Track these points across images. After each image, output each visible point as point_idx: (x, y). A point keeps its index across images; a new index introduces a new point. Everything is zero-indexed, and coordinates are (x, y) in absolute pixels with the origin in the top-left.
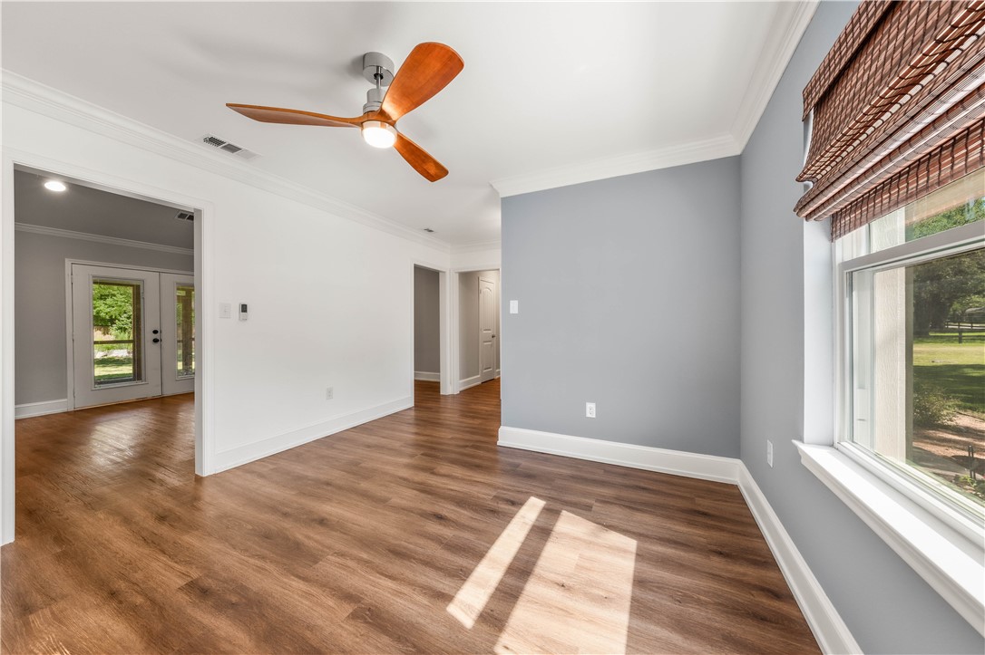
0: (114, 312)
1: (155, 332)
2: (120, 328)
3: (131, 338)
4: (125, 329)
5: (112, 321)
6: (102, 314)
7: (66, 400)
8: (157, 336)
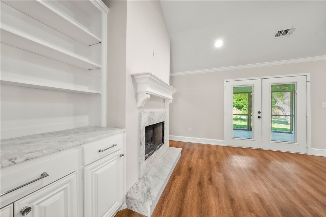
0: (243, 104)
1: (259, 113)
2: (244, 109)
3: (247, 114)
4: (245, 110)
5: (242, 107)
6: (240, 105)
7: (223, 141)
8: (260, 115)
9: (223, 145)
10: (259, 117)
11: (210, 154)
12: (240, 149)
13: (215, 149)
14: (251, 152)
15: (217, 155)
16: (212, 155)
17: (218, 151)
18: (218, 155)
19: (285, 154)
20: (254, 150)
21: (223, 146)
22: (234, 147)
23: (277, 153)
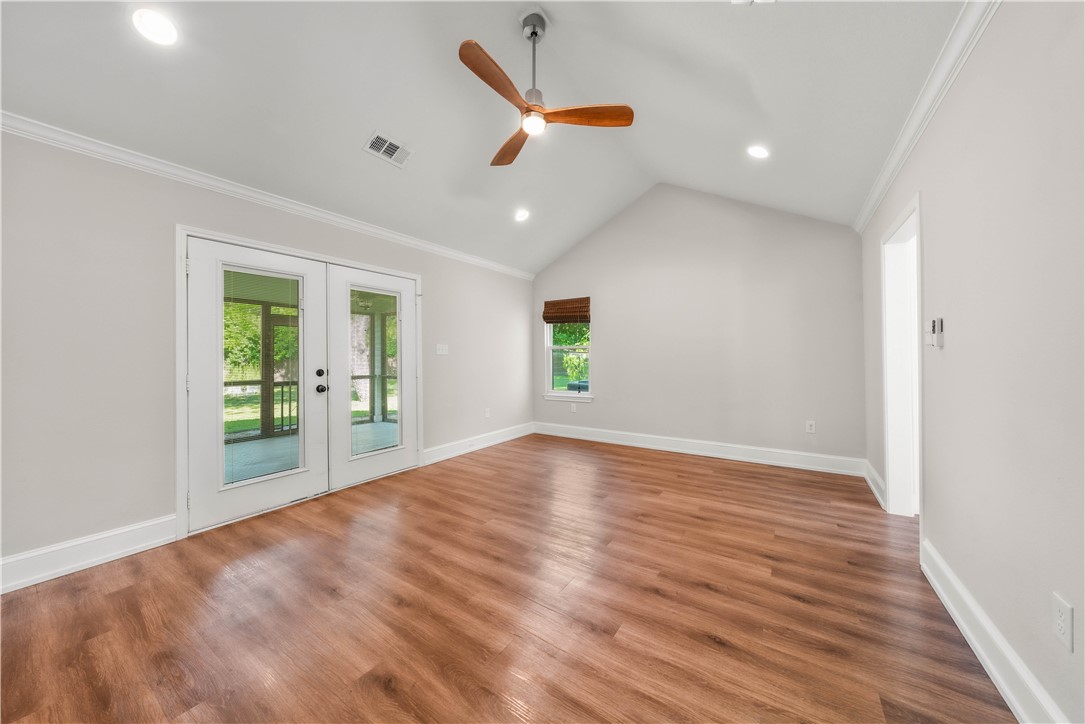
1: (320, 373)
7: (173, 515)
8: (322, 381)
9: (170, 538)
10: (320, 389)
11: (88, 636)
12: (257, 523)
13: (125, 581)
14: (300, 519)
15: (145, 610)
16: (106, 629)
17: (148, 584)
18: (149, 610)
19: (383, 483)
20: (307, 505)
21: (174, 546)
22: (228, 528)
23: (366, 487)
